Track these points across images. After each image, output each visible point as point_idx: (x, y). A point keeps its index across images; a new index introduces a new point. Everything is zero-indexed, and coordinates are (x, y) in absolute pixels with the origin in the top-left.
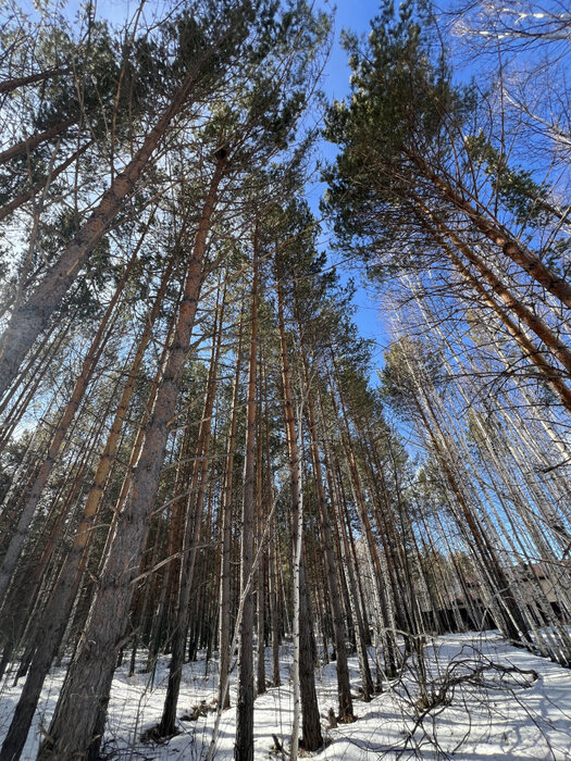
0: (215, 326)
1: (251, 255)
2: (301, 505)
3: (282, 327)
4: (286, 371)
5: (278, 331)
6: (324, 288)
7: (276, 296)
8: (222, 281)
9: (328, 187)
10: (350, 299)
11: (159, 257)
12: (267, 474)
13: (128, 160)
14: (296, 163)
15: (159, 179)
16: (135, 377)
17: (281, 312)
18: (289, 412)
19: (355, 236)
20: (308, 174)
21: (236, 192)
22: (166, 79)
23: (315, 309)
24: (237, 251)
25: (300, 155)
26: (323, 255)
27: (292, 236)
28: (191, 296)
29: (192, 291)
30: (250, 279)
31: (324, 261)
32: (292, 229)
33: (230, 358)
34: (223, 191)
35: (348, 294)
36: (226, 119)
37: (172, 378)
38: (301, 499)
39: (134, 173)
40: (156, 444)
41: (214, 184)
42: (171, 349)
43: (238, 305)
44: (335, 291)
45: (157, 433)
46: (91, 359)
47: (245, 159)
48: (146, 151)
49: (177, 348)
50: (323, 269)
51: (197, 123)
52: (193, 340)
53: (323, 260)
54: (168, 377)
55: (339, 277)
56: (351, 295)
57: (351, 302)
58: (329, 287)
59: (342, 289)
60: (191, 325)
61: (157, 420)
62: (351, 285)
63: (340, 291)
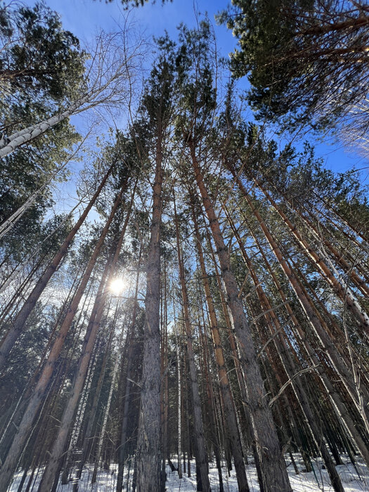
3: (274, 204)
4: (294, 230)
10: (312, 156)
13: (154, 175)
14: (229, 108)
15: (169, 174)
17: (268, 196)
18: (314, 256)
20: (239, 106)
21: (206, 150)
22: (150, 130)
25: (228, 103)
28: (213, 218)
29: (212, 216)
34: (199, 155)
35: (309, 154)
36: (183, 120)
37: (227, 269)
39: (159, 179)
41: (193, 155)
42: (217, 253)
44: (297, 159)
45: (235, 304)
47: (200, 130)
48: (159, 166)
49: (220, 250)
51: (171, 135)
54: (224, 269)
55: (294, 148)
56: (311, 153)
57: (315, 158)
58: (290, 159)
59: (302, 154)
60: (221, 234)
61: (231, 296)
62: (307, 147)
63: (301, 156)
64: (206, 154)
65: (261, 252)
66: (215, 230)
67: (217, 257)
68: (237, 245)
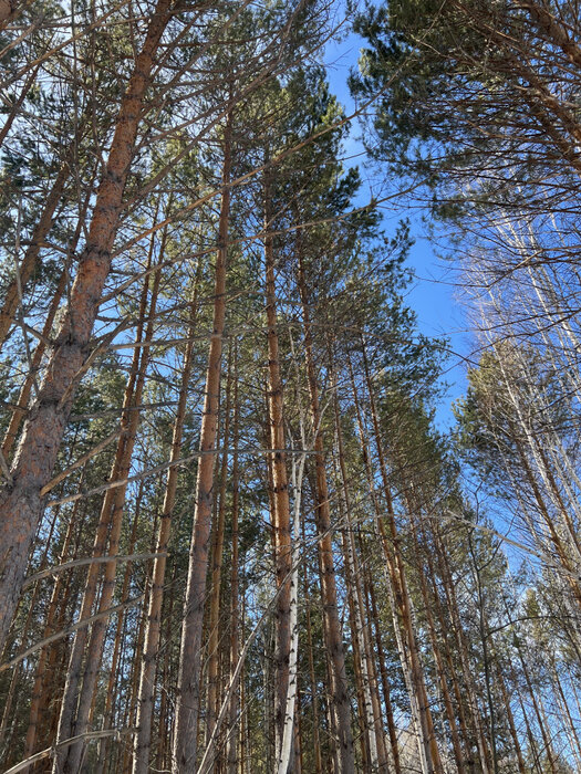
0: (144, 303)
2: (293, 657)
3: (271, 310)
4: (276, 394)
5: (263, 316)
6: (354, 237)
7: (263, 251)
8: (161, 217)
9: (369, 47)
10: (401, 260)
17: (271, 283)
18: (279, 473)
19: (415, 142)
20: (332, 24)
23: (333, 279)
24: (191, 161)
26: (354, 174)
27: (295, 138)
28: (101, 244)
29: (102, 236)
30: (214, 215)
31: (355, 186)
32: (297, 125)
33: (170, 364)
34: (172, 46)
35: (398, 251)
37: (56, 402)
40: (18, 529)
41: (154, 32)
42: (56, 345)
43: (190, 265)
44: (375, 243)
49: (69, 343)
50: (351, 200)
52: (101, 330)
53: (352, 183)
54: (48, 400)
55: (381, 216)
56: (403, 252)
57: (403, 266)
58: (363, 235)
59: (386, 243)
60: (97, 301)
61: (23, 481)
62: (403, 234)
63: (383, 245)
64: (193, 59)
65: (181, 404)
66: (88, 280)
67: (48, 357)
68: (127, 356)
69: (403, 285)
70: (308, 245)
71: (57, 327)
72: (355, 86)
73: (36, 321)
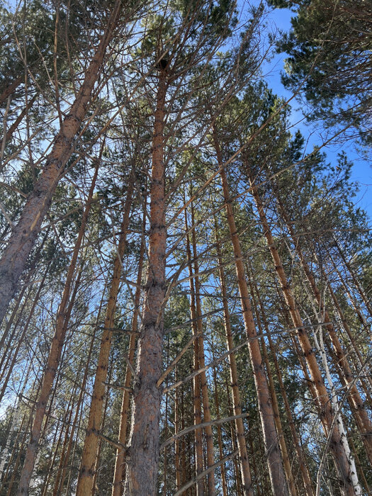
0: (189, 252)
1: (214, 160)
2: (355, 478)
3: (268, 234)
4: (286, 288)
5: (265, 240)
6: (310, 174)
7: (252, 200)
8: (188, 198)
9: (288, 56)
10: (347, 178)
11: (116, 188)
12: (291, 427)
13: (72, 99)
14: (246, 46)
15: (105, 109)
16: (111, 328)
17: (263, 217)
18: (304, 342)
20: (262, 53)
22: (95, 14)
23: (304, 203)
24: (197, 161)
25: (247, 37)
26: (298, 135)
27: (256, 127)
28: (159, 222)
29: (158, 217)
30: (218, 188)
31: (301, 142)
32: (255, 118)
33: (212, 285)
34: (171, 101)
35: (343, 173)
36: (160, 29)
37: (154, 324)
38: (353, 468)
39: (81, 110)
40: (149, 411)
41: (161, 97)
42: (147, 288)
43: (210, 221)
44: (325, 173)
45: (148, 397)
46: (64, 315)
47: (189, 61)
48: (88, 85)
49: (154, 286)
50: (301, 151)
52: (169, 272)
53: (299, 141)
54: (149, 324)
55: (325, 155)
56: (347, 173)
57: (349, 181)
58: (316, 170)
59: (333, 170)
60: (164, 256)
61: (146, 379)
62: (343, 161)
63: (332, 172)
64: (185, 103)
65: (225, 308)
66: (157, 245)
67: (144, 296)
68: (187, 285)
69: (353, 195)
70: (281, 188)
71: (145, 278)
72: (286, 82)
73: (133, 278)
